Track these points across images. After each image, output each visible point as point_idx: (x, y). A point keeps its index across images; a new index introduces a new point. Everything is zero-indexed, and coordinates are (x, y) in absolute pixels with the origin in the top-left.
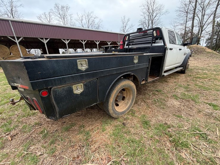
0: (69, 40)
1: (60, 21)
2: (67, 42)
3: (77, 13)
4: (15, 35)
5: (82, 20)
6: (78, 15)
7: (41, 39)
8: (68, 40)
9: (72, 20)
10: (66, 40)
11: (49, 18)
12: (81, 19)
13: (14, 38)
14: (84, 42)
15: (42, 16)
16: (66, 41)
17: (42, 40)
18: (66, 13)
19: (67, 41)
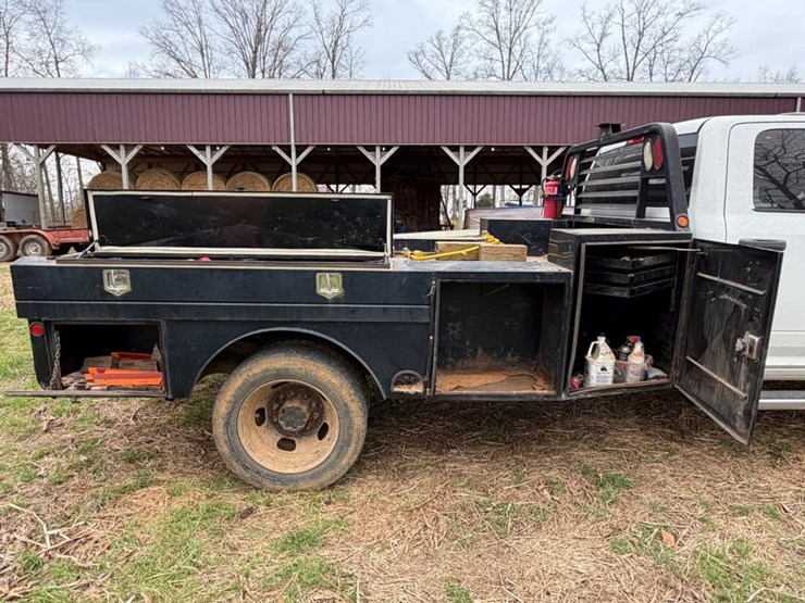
0: (475, 147)
1: (491, 59)
2: (462, 160)
3: (583, 8)
4: (293, 143)
5: (603, 35)
6: (587, 14)
7: (368, 151)
8: (469, 149)
9: (550, 44)
10: (462, 150)
11: (450, 50)
12: (598, 31)
13: (287, 149)
14: (549, 156)
15: (429, 47)
16: (458, 157)
17: (368, 155)
18: (528, 16)
19: (465, 156)
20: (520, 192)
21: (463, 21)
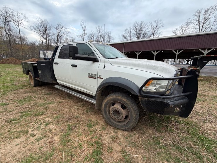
8: (157, 51)
11: (185, 28)
20: (188, 61)
21: (188, 21)
